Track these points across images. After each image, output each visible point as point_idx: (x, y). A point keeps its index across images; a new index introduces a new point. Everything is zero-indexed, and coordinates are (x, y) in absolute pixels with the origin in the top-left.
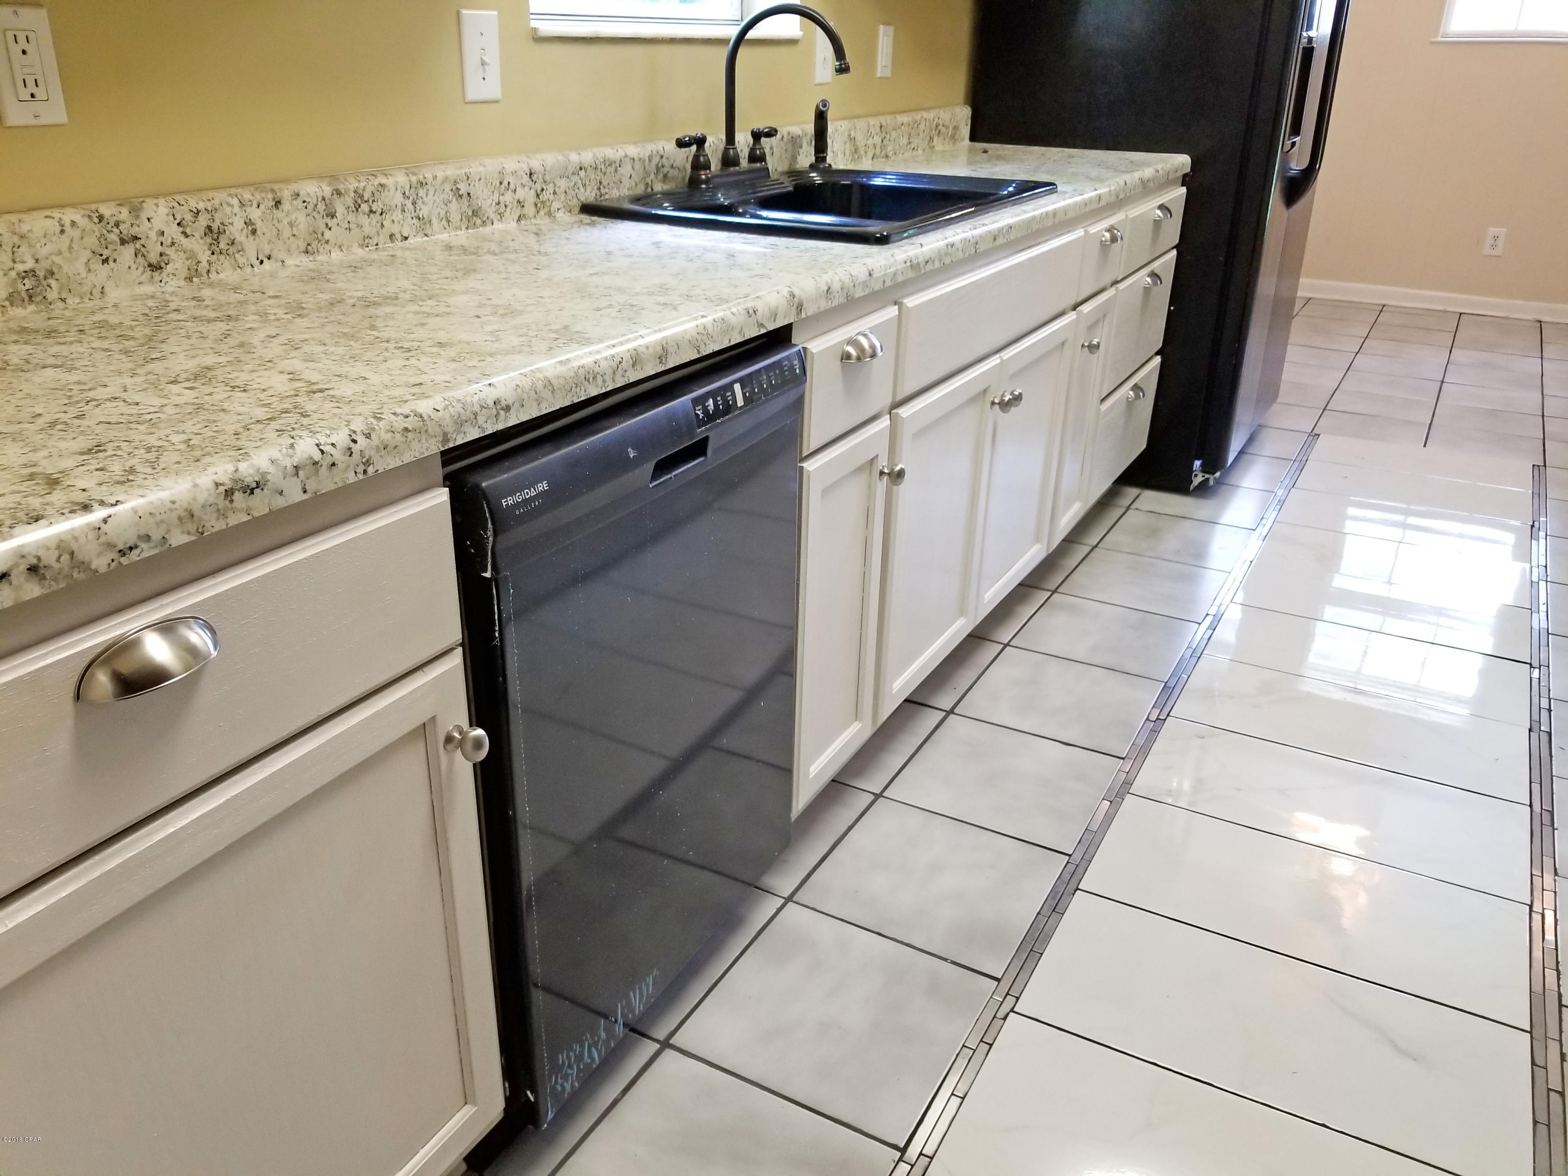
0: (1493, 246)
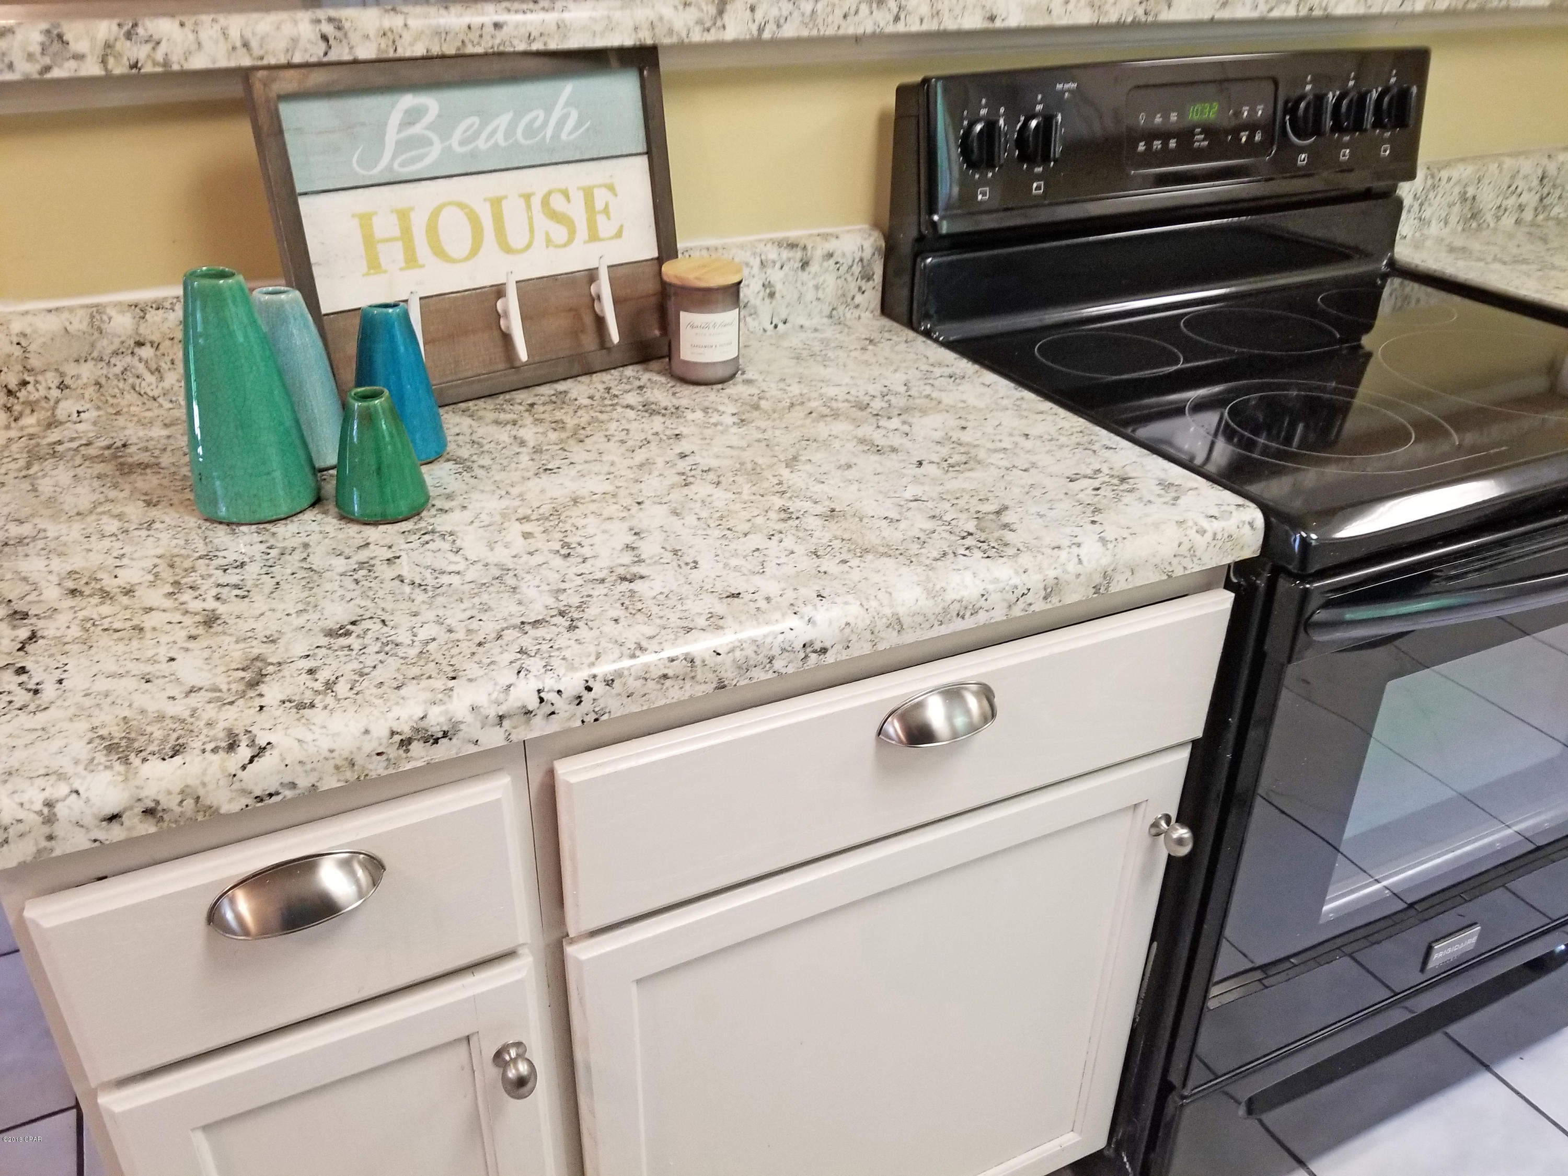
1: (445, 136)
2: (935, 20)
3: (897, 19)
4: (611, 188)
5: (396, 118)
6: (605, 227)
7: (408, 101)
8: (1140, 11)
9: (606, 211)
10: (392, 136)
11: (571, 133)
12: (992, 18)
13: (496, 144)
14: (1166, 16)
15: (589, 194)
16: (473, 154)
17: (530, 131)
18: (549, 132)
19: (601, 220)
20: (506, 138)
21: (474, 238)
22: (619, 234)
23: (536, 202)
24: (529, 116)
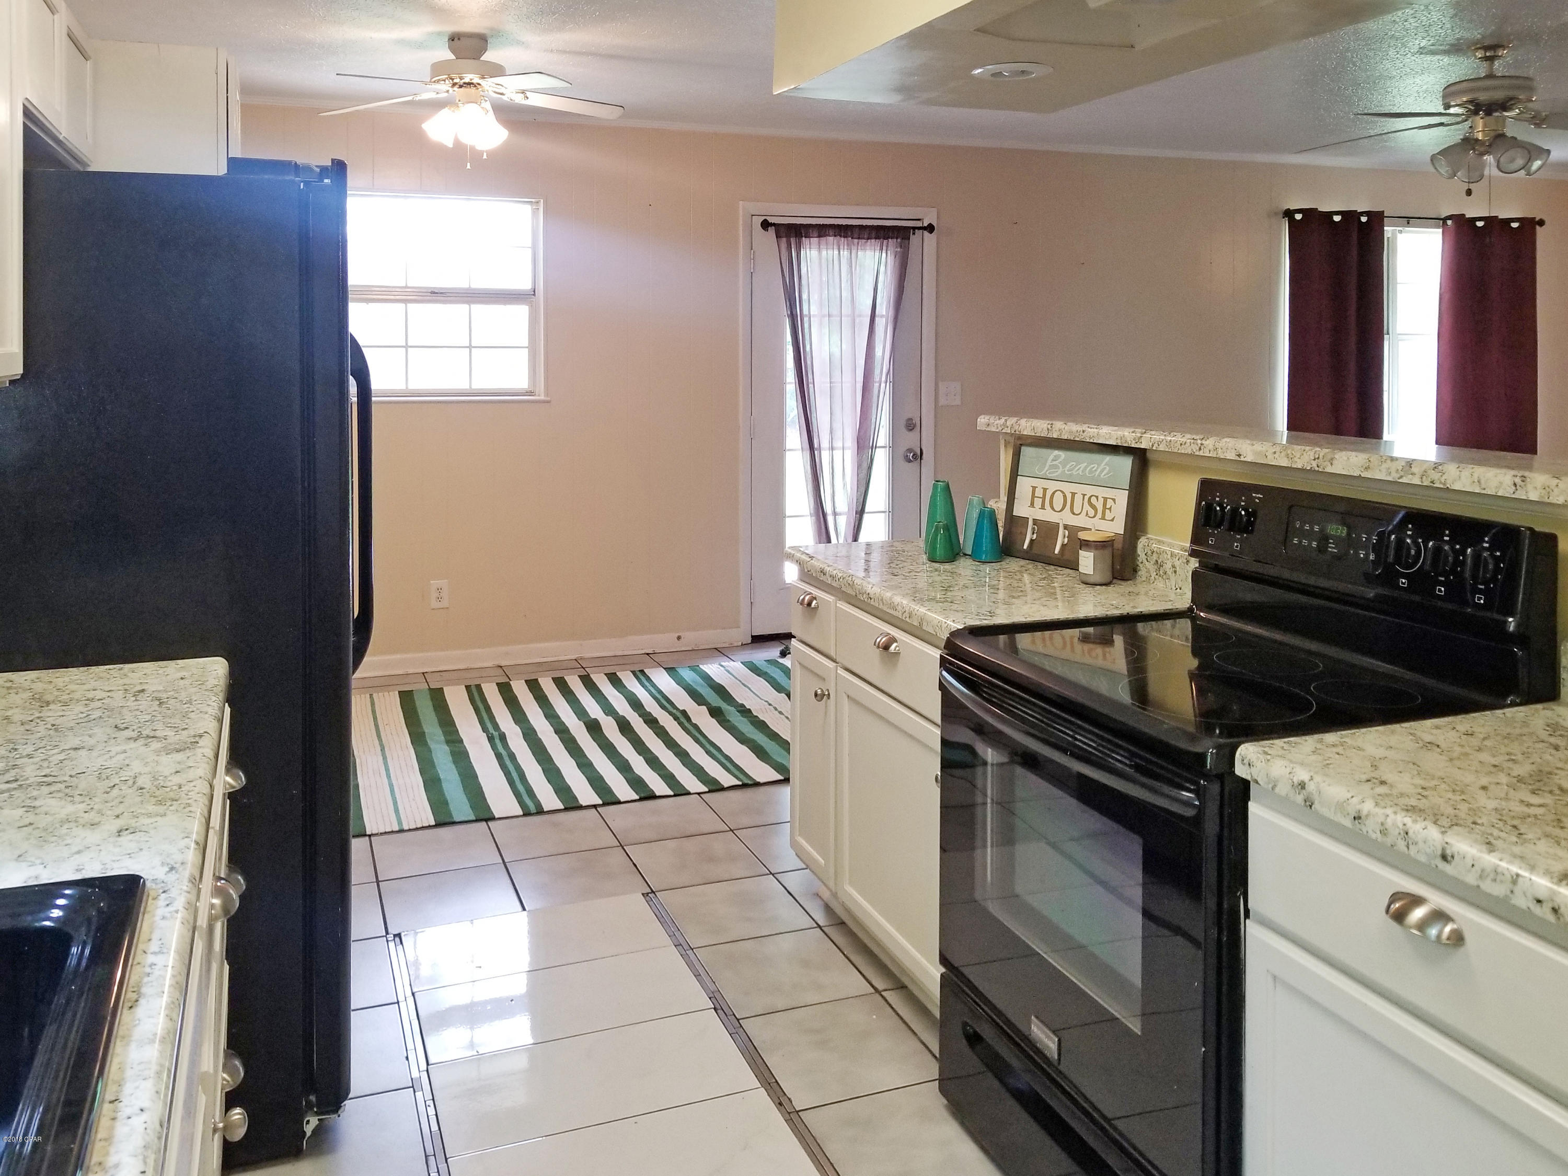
0: (439, 599)
1: (1064, 467)
2: (1215, 452)
3: (1200, 449)
4: (1114, 500)
5: (1051, 457)
6: (1109, 515)
7: (1056, 452)
8: (1314, 464)
9: (1110, 509)
10: (1049, 463)
11: (1105, 475)
12: (1239, 455)
13: (1079, 473)
14: (1329, 469)
15: (1105, 499)
16: (1071, 475)
17: (1091, 472)
18: (1097, 473)
19: (1107, 511)
20: (1082, 471)
21: (1063, 505)
22: (1112, 520)
23: (1086, 498)
24: (1092, 466)
